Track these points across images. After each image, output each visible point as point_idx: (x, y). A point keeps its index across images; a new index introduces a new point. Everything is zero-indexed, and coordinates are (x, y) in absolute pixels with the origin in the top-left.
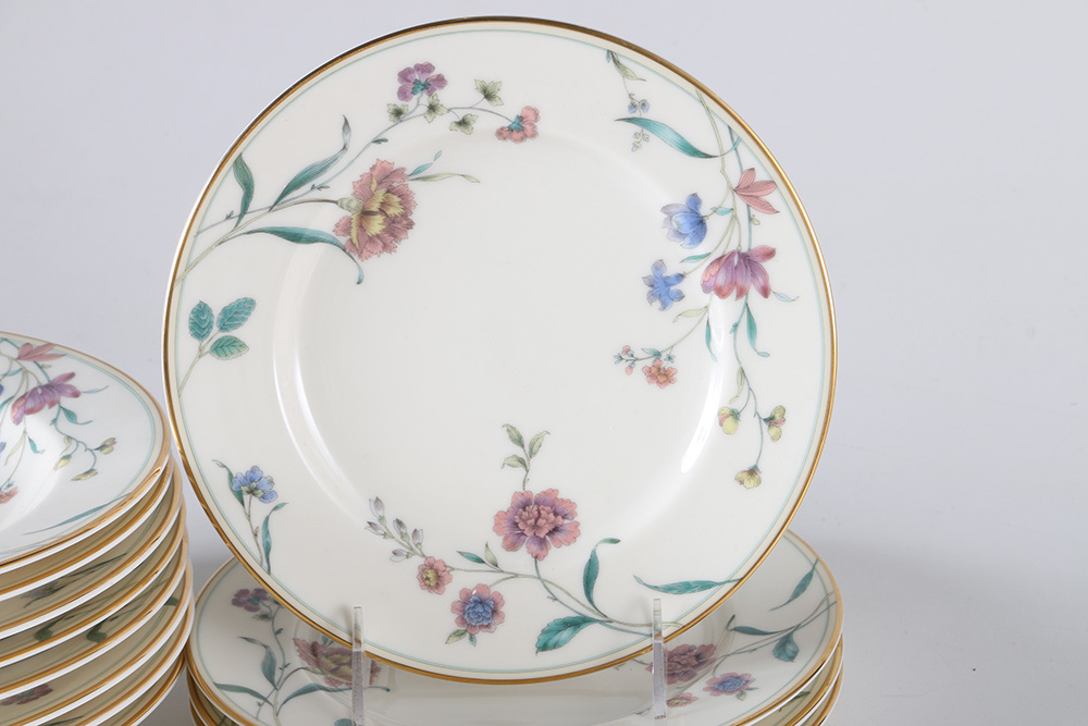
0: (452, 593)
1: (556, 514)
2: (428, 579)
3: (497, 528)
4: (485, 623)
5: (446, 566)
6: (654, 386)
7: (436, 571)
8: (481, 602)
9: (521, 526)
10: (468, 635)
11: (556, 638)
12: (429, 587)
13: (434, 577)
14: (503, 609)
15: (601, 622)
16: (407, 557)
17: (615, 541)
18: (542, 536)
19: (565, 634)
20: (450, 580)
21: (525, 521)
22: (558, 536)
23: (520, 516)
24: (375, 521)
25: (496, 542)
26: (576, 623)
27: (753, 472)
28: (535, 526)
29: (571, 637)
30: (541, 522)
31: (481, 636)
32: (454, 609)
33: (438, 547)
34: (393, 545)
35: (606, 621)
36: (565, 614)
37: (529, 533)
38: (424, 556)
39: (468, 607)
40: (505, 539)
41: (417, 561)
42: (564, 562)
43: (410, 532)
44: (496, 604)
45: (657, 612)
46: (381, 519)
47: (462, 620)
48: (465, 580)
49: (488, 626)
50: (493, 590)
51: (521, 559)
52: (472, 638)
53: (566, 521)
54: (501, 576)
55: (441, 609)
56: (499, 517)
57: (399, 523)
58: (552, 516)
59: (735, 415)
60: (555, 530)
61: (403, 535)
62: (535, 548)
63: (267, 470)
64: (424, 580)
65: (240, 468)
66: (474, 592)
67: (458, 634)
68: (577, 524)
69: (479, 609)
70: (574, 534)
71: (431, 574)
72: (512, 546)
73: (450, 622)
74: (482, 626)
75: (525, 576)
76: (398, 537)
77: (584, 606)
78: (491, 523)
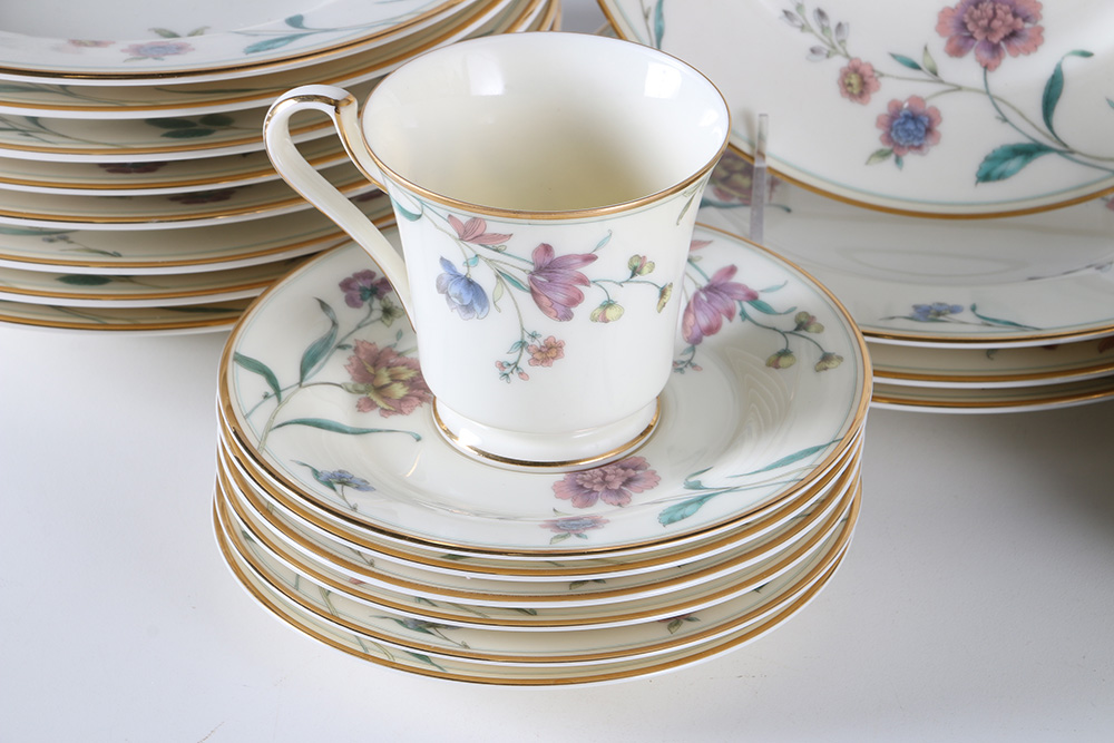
0: (879, 103)
1: (1015, 15)
2: (850, 85)
3: (941, 28)
4: (916, 143)
5: (873, 71)
7: (862, 77)
8: (913, 117)
9: (971, 27)
10: (893, 157)
11: (1002, 168)
12: (852, 96)
13: (858, 83)
14: (941, 128)
15: (1060, 152)
16: (828, 56)
17: (1086, 54)
18: (995, 40)
19: (1014, 164)
20: (878, 87)
21: (975, 21)
22: (1017, 43)
23: (971, 15)
24: (792, 9)
25: (938, 45)
26: (1028, 152)
28: (989, 29)
29: (1022, 166)
30: (996, 24)
31: (910, 159)
32: (879, 123)
33: (867, 48)
34: (811, 40)
35: (1066, 151)
36: (1014, 138)
37: (979, 36)
38: (847, 56)
39: (896, 122)
40: (950, 41)
41: (839, 62)
42: (1022, 74)
43: (833, 25)
44: (931, 121)
46: (800, 7)
47: (888, 138)
48: (896, 89)
49: (919, 148)
50: (929, 104)
51: (966, 69)
52: (898, 161)
53: (1027, 25)
54: (939, 87)
55: (863, 123)
56: (944, 14)
57: (821, 14)
58: (1010, 18)
60: (1013, 34)
61: (824, 29)
62: (985, 55)
64: (845, 86)
66: (906, 105)
67: (882, 155)
68: (1041, 30)
69: (911, 126)
70: (1036, 41)
71: (854, 80)
72: (957, 51)
73: (873, 139)
74: (912, 147)
75: (970, 90)
76: (817, 30)
77: (1039, 130)
78: (933, 20)
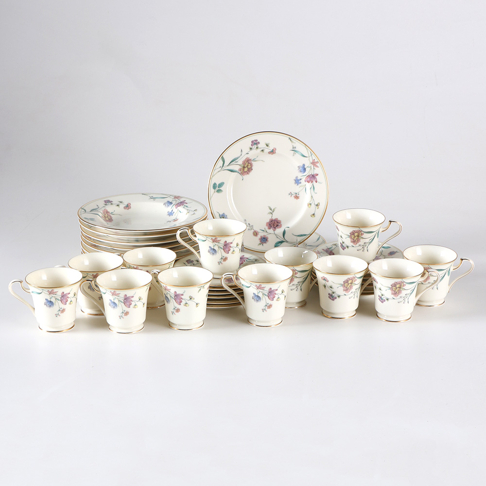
0: (259, 237)
1: (277, 223)
3: (267, 225)
5: (258, 232)
6: (296, 199)
8: (264, 238)
9: (271, 225)
10: (262, 244)
12: (255, 236)
13: (256, 234)
14: (268, 240)
16: (251, 230)
17: (288, 227)
18: (275, 227)
19: (280, 244)
20: (259, 234)
22: (278, 227)
23: (271, 223)
25: (267, 228)
26: (281, 242)
27: (314, 214)
28: (274, 225)
31: (264, 244)
32: (259, 239)
33: (256, 229)
34: (248, 228)
35: (287, 242)
36: (279, 240)
38: (254, 230)
39: (262, 239)
42: (279, 231)
43: (251, 225)
45: (297, 240)
46: (246, 223)
47: (261, 241)
48: (261, 234)
49: (266, 243)
50: (266, 236)
51: (271, 231)
53: (279, 224)
54: (267, 234)
55: (257, 240)
56: (267, 223)
57: (249, 224)
59: (311, 204)
60: (277, 226)
62: (274, 229)
63: (226, 214)
64: (254, 234)
65: (221, 213)
66: (263, 236)
67: (260, 244)
68: (281, 224)
70: (281, 226)
72: (269, 228)
73: (259, 242)
75: (272, 234)
76: (249, 226)
77: (283, 239)
78: (266, 224)
